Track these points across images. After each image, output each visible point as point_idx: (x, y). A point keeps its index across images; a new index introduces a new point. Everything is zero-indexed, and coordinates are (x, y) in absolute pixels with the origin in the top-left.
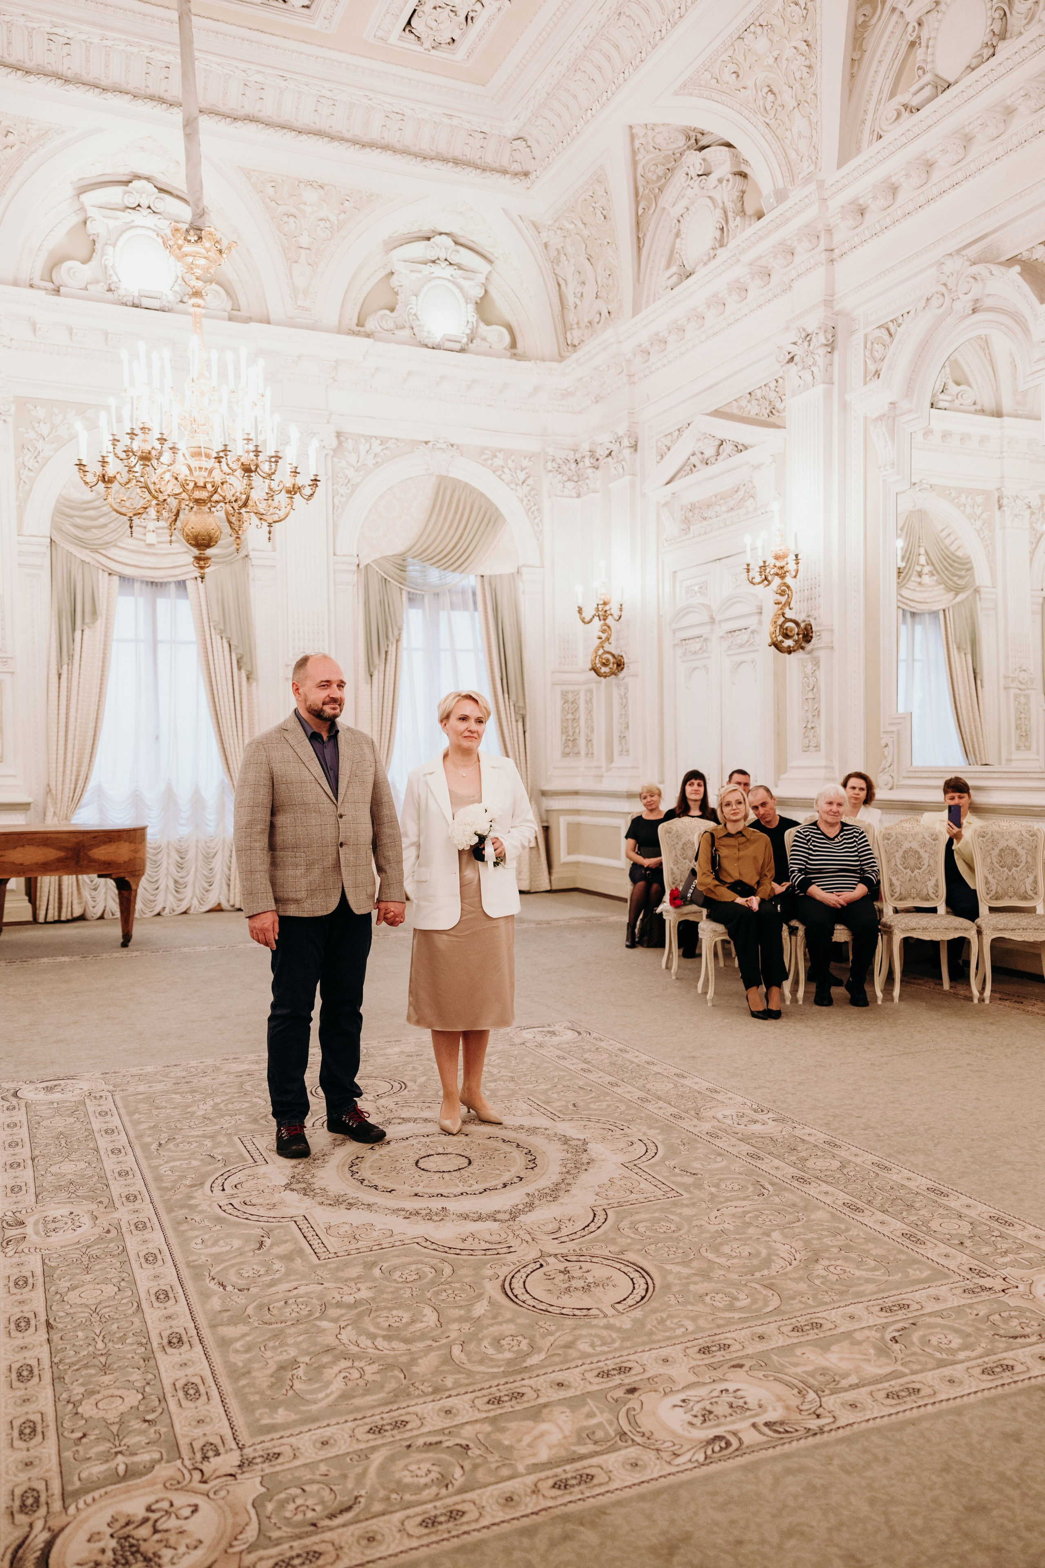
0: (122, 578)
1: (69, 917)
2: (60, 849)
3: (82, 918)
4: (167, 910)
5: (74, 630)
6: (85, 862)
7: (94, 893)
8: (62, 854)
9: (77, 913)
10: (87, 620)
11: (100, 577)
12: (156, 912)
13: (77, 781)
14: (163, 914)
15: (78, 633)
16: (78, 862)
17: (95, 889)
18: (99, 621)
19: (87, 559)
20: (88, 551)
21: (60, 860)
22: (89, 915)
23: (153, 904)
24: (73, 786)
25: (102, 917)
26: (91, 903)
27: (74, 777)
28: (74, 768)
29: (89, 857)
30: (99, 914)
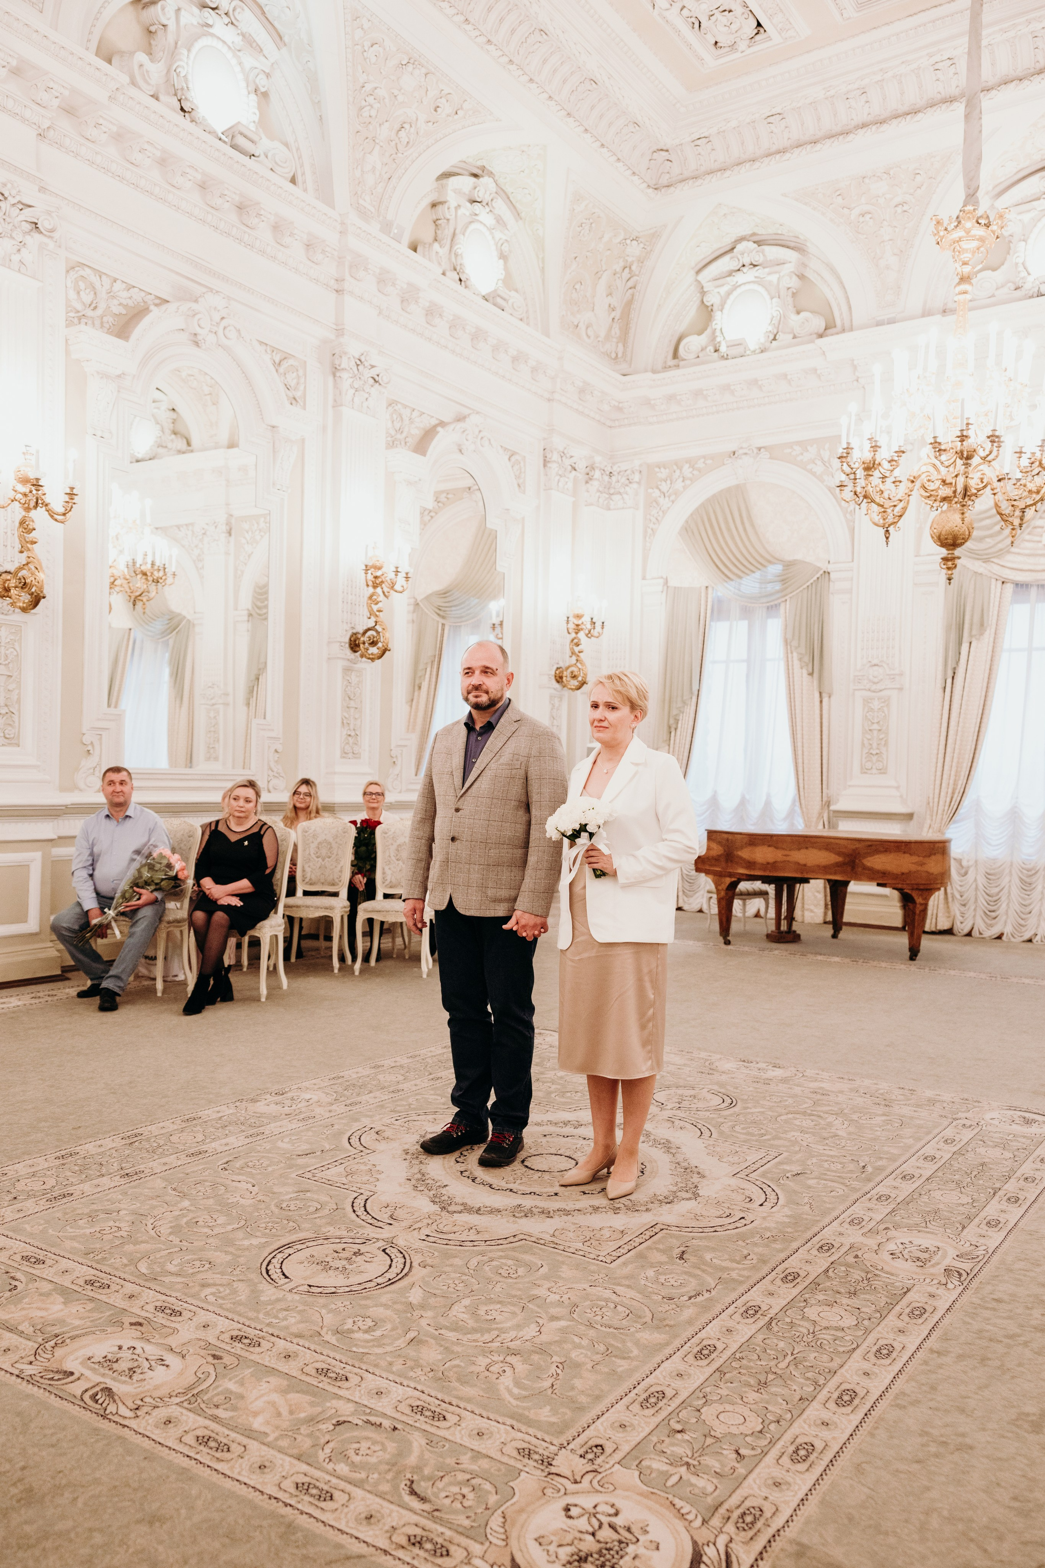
0: (1017, 585)
1: (934, 929)
2: (839, 854)
3: (949, 932)
4: (1038, 938)
5: (960, 644)
6: (860, 869)
7: (963, 909)
8: (840, 859)
9: (944, 925)
10: (974, 632)
11: (993, 587)
12: (1027, 936)
13: (953, 793)
14: (1034, 941)
15: (965, 647)
16: (853, 868)
17: (964, 905)
18: (987, 633)
19: (981, 570)
20: (980, 562)
21: (837, 865)
22: (955, 930)
23: (1024, 929)
24: (948, 800)
25: (969, 934)
26: (959, 918)
27: (950, 791)
28: (952, 782)
29: (863, 864)
30: (966, 931)
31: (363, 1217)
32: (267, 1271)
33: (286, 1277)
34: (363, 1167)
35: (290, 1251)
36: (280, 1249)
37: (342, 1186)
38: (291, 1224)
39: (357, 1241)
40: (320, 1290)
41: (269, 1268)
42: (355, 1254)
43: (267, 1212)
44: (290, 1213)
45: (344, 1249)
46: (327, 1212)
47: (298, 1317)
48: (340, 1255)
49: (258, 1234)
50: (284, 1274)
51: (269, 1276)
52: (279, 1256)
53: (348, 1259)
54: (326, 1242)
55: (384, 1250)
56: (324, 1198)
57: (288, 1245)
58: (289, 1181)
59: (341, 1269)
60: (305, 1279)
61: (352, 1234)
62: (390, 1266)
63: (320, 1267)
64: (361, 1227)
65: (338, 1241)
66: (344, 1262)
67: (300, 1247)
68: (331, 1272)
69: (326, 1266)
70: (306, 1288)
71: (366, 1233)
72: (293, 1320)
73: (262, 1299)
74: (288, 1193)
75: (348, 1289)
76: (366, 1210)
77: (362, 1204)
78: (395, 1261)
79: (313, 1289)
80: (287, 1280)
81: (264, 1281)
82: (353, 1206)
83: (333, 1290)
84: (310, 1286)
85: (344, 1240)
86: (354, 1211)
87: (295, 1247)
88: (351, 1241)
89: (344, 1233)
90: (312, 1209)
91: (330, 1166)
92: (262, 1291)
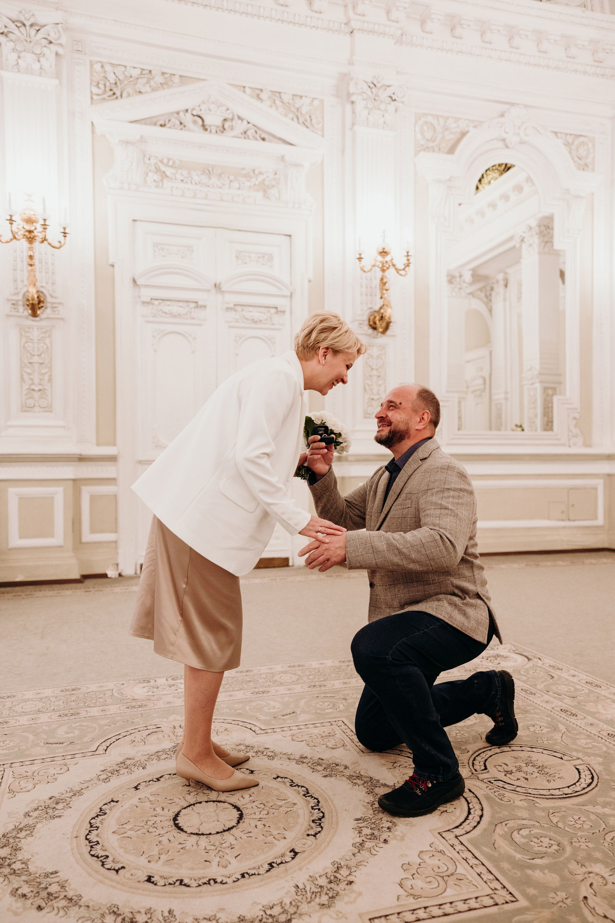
31: (478, 807)
32: (593, 778)
33: (578, 769)
34: (419, 883)
35: (567, 791)
36: (576, 795)
37: (469, 855)
38: (555, 820)
39: (501, 784)
40: (555, 754)
41: (591, 781)
42: (511, 773)
43: (577, 845)
44: (551, 834)
45: (518, 779)
46: (511, 824)
47: (578, 742)
48: (524, 776)
49: (593, 817)
50: (579, 772)
51: (592, 774)
52: (578, 789)
53: (519, 769)
54: (530, 791)
55: (486, 768)
56: (504, 846)
57: (567, 797)
58: (532, 891)
59: (531, 765)
60: (563, 764)
61: (501, 792)
62: (490, 756)
63: (546, 770)
64: (488, 798)
65: (518, 789)
66: (525, 769)
67: (557, 792)
68: (541, 764)
69: (541, 769)
70: (565, 758)
71: (487, 790)
72: (582, 741)
73: (601, 759)
74: (542, 868)
75: (534, 750)
76: (469, 813)
77: (467, 822)
78: (483, 760)
79: (560, 755)
80: (578, 767)
81: (597, 771)
82: (479, 823)
83: (545, 752)
84: (561, 758)
85: (512, 788)
86: (481, 817)
87: (561, 793)
88: (506, 786)
89: (507, 794)
90: (524, 832)
91: (462, 906)
92: (600, 764)
